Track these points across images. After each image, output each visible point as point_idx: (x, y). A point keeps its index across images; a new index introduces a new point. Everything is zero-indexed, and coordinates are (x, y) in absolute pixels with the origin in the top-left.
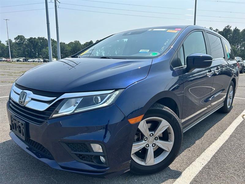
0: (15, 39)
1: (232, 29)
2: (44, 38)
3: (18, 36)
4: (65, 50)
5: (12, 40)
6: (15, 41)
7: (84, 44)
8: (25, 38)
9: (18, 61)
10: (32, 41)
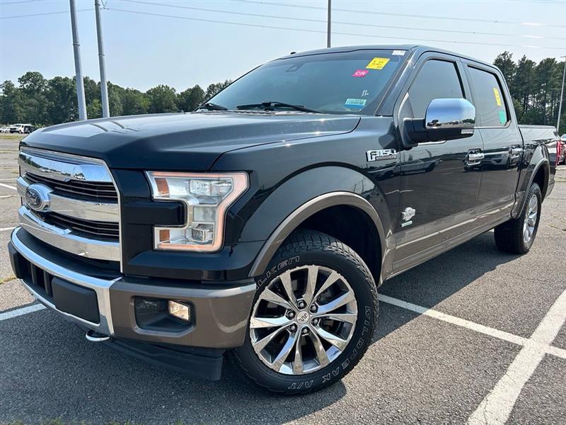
0: (20, 80)
1: (516, 60)
2: (87, 77)
3: (28, 73)
4: (135, 106)
5: (13, 82)
6: (19, 84)
7: (182, 93)
8: (44, 78)
9: (12, 131)
10: (60, 85)
